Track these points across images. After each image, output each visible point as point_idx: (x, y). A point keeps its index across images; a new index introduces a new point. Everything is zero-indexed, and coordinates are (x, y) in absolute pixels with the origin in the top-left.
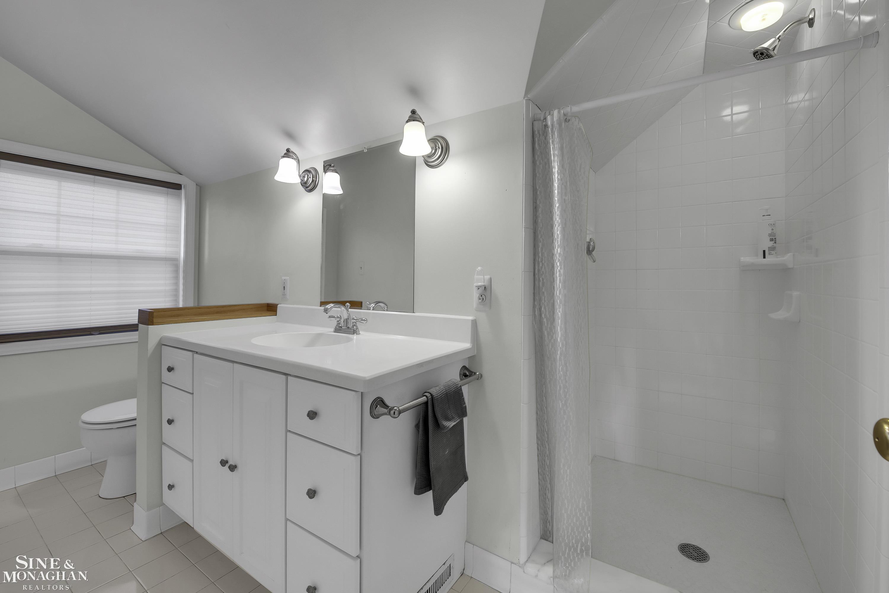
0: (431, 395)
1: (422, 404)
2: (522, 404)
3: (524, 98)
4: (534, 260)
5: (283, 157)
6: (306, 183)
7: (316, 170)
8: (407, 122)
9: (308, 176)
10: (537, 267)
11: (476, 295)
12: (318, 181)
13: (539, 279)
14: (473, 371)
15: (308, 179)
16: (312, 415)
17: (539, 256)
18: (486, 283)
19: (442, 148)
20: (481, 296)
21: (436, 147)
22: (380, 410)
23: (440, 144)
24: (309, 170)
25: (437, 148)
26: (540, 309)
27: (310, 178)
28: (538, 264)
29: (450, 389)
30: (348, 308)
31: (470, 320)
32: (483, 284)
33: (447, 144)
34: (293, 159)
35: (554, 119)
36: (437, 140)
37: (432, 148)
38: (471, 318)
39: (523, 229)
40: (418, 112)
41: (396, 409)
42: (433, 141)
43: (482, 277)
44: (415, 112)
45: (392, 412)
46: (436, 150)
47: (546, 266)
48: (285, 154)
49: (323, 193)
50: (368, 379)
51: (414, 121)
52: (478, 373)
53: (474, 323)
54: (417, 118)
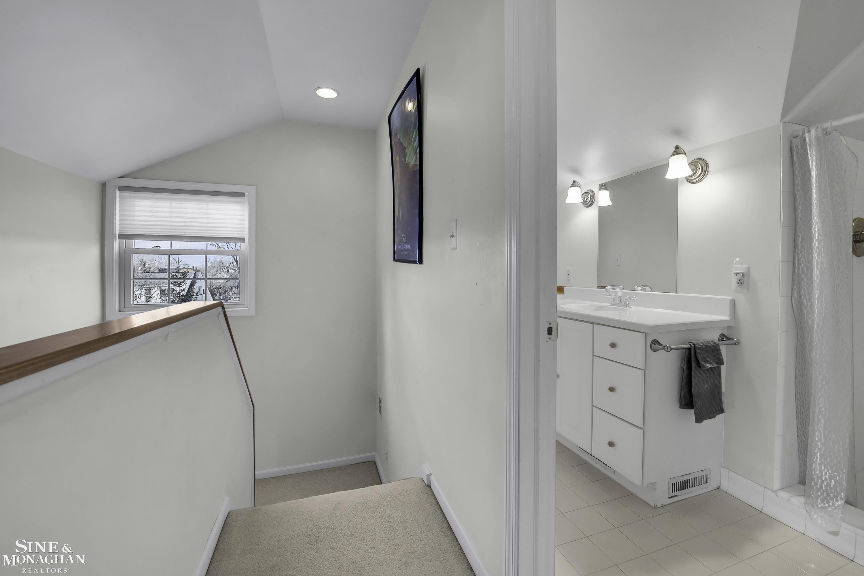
0: (694, 344)
1: (687, 348)
2: (778, 366)
3: (780, 122)
4: (794, 251)
5: (571, 187)
6: (585, 202)
7: (592, 191)
8: (672, 156)
9: (587, 196)
10: (797, 258)
11: (734, 280)
12: (595, 199)
13: (799, 268)
14: (730, 338)
15: (587, 198)
16: (613, 345)
17: (798, 249)
18: (744, 271)
19: (702, 168)
20: (740, 281)
21: (696, 168)
22: (657, 346)
23: (701, 165)
24: (587, 191)
25: (698, 169)
26: (799, 292)
27: (589, 197)
28: (798, 255)
29: (710, 345)
30: (622, 289)
31: (729, 299)
32: (741, 271)
33: (706, 164)
34: (577, 187)
35: (812, 136)
36: (697, 162)
37: (693, 170)
38: (729, 298)
39: (781, 227)
40: (681, 146)
41: (669, 347)
42: (693, 164)
43: (741, 266)
44: (678, 147)
45: (666, 348)
46: (696, 170)
47: (806, 257)
48: (572, 184)
49: (599, 206)
50: (650, 326)
51: (677, 154)
52: (735, 339)
53: (733, 303)
54: (680, 152)
